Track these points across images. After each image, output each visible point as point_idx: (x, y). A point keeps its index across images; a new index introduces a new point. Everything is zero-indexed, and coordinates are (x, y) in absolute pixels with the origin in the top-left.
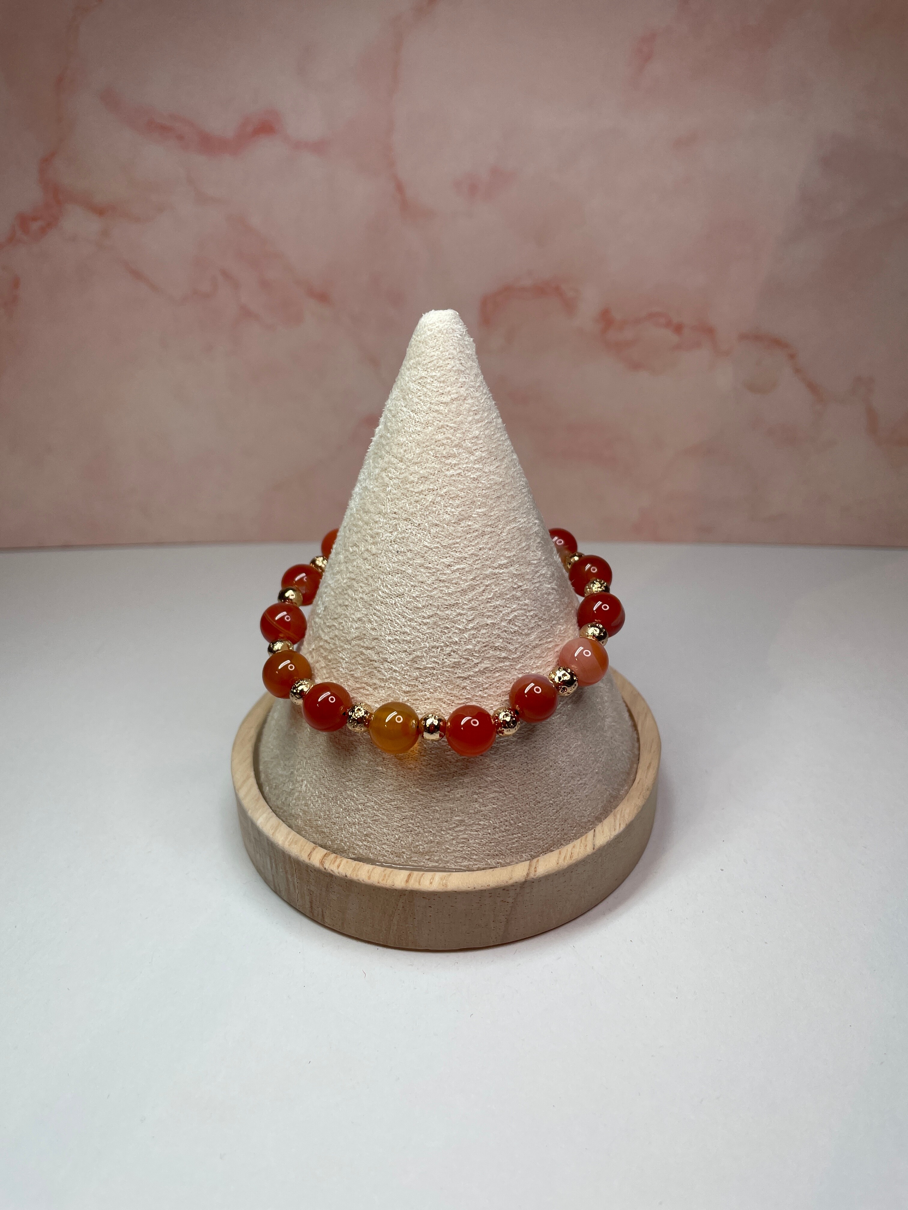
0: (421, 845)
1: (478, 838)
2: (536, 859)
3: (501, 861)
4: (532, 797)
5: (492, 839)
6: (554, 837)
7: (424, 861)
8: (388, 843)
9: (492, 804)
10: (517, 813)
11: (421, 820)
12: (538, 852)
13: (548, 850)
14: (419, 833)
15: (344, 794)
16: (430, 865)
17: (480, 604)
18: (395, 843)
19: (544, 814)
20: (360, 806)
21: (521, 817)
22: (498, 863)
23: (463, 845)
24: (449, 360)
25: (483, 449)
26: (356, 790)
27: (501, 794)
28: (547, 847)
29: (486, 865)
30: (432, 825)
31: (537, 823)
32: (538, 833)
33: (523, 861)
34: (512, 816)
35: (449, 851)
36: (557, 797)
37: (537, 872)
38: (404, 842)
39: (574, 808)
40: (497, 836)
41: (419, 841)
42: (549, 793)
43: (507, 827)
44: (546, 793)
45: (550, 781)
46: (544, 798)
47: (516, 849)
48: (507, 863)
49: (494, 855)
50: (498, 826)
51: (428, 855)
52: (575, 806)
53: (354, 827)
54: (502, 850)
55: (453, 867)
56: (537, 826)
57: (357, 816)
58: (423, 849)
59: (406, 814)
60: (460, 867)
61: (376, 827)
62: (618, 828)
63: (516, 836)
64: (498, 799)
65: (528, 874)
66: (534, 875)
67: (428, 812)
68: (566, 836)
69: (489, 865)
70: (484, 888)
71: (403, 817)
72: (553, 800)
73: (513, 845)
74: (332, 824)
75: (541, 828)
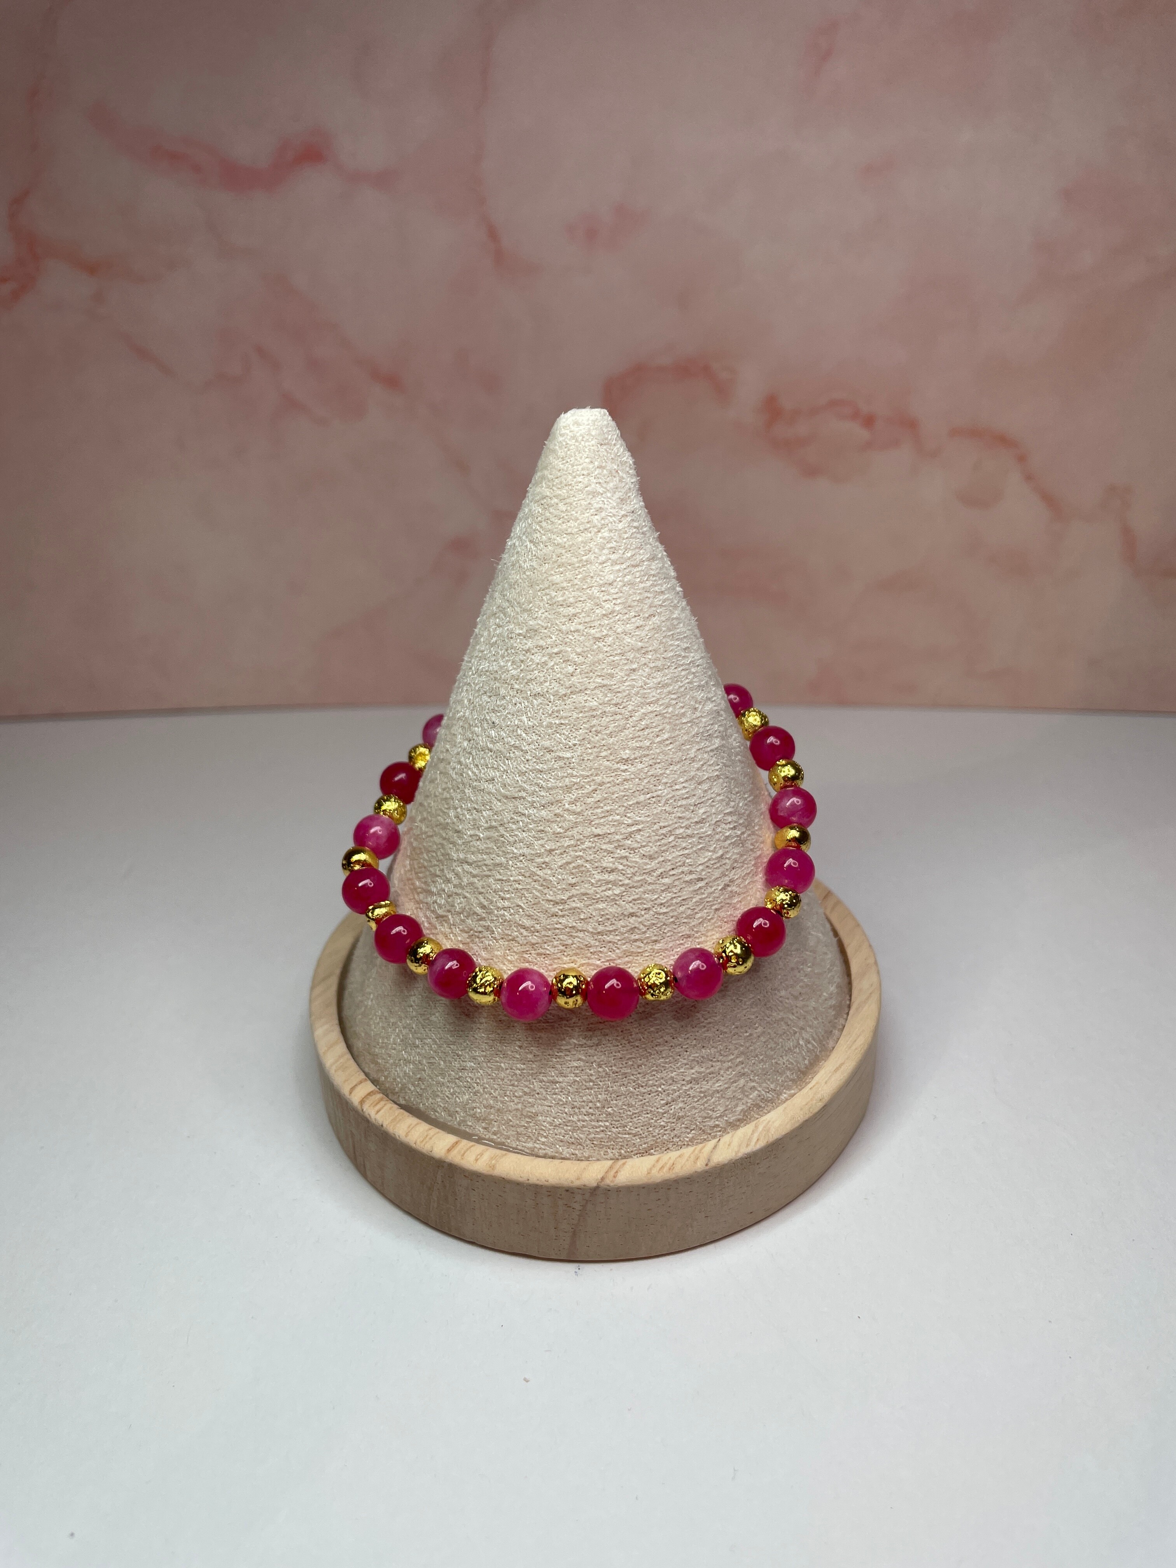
0: (479, 1108)
1: (550, 1115)
2: (624, 1161)
3: (577, 1152)
4: (632, 1077)
5: (570, 1121)
6: (657, 1137)
7: (480, 1129)
8: (442, 1095)
9: (573, 1075)
10: (608, 1094)
11: (481, 1075)
12: (632, 1152)
13: (646, 1152)
14: (478, 1092)
15: (404, 1022)
16: (487, 1136)
17: (587, 808)
18: (449, 1099)
19: (647, 1104)
20: (417, 1042)
21: (612, 1100)
22: (573, 1154)
23: (531, 1120)
24: (582, 477)
25: (619, 601)
26: (415, 1019)
27: (587, 1064)
28: (645, 1148)
29: (556, 1153)
30: (495, 1086)
31: (636, 1114)
32: (636, 1126)
33: (607, 1159)
34: (599, 1096)
35: (511, 1123)
36: (670, 1085)
37: (617, 1178)
38: (459, 1099)
39: (695, 1104)
40: (575, 1118)
41: (477, 1103)
42: (658, 1076)
43: (591, 1111)
44: (654, 1075)
45: (662, 1060)
46: (651, 1082)
47: (601, 1141)
48: (585, 1157)
49: (569, 1143)
50: (578, 1106)
51: (486, 1123)
52: (698, 1101)
53: (408, 1065)
54: (582, 1139)
55: (514, 1146)
56: (635, 1117)
57: (413, 1054)
58: (481, 1113)
59: (464, 1063)
60: (523, 1148)
61: (432, 1073)
62: (753, 1143)
63: (603, 1125)
64: (582, 1070)
65: (603, 1179)
66: (612, 1181)
67: (491, 1068)
68: (675, 1140)
69: (561, 1153)
70: (540, 1183)
71: (462, 1068)
72: (663, 1087)
73: (597, 1136)
74: (387, 1056)
75: (640, 1121)
